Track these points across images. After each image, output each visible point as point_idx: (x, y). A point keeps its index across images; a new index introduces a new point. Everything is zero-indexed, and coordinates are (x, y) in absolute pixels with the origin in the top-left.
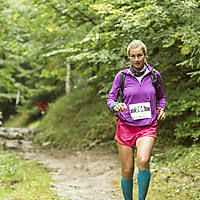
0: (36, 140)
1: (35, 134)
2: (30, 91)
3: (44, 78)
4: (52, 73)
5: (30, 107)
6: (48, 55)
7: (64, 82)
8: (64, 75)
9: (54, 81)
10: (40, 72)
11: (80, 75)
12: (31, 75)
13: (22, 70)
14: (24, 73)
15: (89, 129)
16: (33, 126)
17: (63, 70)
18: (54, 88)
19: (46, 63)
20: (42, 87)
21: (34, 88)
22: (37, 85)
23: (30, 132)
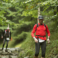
0: (20, 55)
1: (19, 52)
2: (16, 25)
3: (24, 17)
4: (29, 13)
5: (16, 35)
6: (26, 2)
7: (37, 19)
8: (36, 14)
9: (30, 18)
10: (21, 13)
11: (47, 14)
12: (16, 15)
13: (10, 12)
14: (12, 14)
15: (53, 48)
16: (18, 47)
17: (35, 11)
18: (30, 22)
19: (25, 7)
20: (23, 22)
21: (18, 23)
22: (20, 21)
23: (16, 50)
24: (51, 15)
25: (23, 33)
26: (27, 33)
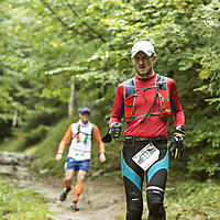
0: (33, 166)
1: (32, 160)
2: (29, 112)
3: (44, 99)
4: (54, 93)
5: (27, 130)
6: (51, 72)
7: (67, 104)
8: (68, 96)
9: (56, 103)
10: (40, 91)
11: (85, 97)
12: (31, 94)
13: (20, 88)
14: (23, 92)
16: (30, 152)
17: (66, 90)
18: (55, 110)
19: (47, 81)
20: (43, 108)
21: (34, 109)
22: (36, 106)
23: (26, 158)
24: (94, 98)
25: (41, 127)
26: (47, 128)
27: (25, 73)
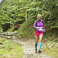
0: (17, 36)
1: (16, 34)
3: (19, 16)
6: (20, 9)
7: (25, 18)
8: (25, 15)
9: (22, 17)
14: (12, 15)
16: (16, 32)
18: (22, 19)
20: (18, 19)
23: (15, 33)
27: (13, 10)
